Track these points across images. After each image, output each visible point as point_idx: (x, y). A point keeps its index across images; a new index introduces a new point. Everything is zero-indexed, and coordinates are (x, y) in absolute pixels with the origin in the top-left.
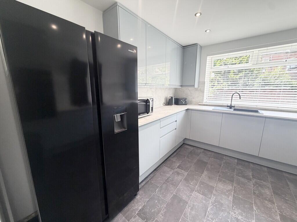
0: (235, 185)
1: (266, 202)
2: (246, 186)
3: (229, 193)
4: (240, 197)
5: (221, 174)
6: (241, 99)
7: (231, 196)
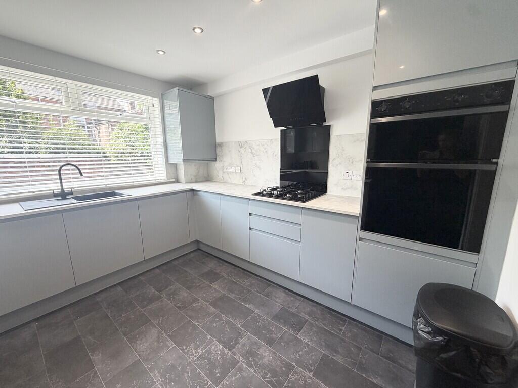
0: (156, 322)
1: (194, 305)
2: (165, 310)
3: (162, 342)
4: (176, 328)
5: (124, 329)
6: (84, 175)
7: (169, 341)
